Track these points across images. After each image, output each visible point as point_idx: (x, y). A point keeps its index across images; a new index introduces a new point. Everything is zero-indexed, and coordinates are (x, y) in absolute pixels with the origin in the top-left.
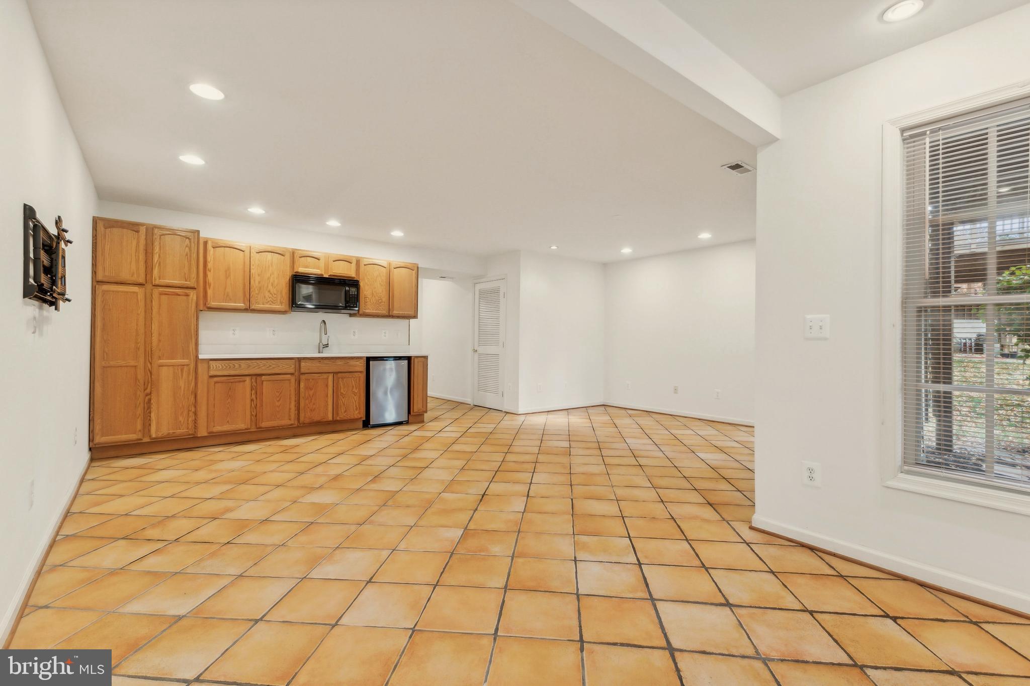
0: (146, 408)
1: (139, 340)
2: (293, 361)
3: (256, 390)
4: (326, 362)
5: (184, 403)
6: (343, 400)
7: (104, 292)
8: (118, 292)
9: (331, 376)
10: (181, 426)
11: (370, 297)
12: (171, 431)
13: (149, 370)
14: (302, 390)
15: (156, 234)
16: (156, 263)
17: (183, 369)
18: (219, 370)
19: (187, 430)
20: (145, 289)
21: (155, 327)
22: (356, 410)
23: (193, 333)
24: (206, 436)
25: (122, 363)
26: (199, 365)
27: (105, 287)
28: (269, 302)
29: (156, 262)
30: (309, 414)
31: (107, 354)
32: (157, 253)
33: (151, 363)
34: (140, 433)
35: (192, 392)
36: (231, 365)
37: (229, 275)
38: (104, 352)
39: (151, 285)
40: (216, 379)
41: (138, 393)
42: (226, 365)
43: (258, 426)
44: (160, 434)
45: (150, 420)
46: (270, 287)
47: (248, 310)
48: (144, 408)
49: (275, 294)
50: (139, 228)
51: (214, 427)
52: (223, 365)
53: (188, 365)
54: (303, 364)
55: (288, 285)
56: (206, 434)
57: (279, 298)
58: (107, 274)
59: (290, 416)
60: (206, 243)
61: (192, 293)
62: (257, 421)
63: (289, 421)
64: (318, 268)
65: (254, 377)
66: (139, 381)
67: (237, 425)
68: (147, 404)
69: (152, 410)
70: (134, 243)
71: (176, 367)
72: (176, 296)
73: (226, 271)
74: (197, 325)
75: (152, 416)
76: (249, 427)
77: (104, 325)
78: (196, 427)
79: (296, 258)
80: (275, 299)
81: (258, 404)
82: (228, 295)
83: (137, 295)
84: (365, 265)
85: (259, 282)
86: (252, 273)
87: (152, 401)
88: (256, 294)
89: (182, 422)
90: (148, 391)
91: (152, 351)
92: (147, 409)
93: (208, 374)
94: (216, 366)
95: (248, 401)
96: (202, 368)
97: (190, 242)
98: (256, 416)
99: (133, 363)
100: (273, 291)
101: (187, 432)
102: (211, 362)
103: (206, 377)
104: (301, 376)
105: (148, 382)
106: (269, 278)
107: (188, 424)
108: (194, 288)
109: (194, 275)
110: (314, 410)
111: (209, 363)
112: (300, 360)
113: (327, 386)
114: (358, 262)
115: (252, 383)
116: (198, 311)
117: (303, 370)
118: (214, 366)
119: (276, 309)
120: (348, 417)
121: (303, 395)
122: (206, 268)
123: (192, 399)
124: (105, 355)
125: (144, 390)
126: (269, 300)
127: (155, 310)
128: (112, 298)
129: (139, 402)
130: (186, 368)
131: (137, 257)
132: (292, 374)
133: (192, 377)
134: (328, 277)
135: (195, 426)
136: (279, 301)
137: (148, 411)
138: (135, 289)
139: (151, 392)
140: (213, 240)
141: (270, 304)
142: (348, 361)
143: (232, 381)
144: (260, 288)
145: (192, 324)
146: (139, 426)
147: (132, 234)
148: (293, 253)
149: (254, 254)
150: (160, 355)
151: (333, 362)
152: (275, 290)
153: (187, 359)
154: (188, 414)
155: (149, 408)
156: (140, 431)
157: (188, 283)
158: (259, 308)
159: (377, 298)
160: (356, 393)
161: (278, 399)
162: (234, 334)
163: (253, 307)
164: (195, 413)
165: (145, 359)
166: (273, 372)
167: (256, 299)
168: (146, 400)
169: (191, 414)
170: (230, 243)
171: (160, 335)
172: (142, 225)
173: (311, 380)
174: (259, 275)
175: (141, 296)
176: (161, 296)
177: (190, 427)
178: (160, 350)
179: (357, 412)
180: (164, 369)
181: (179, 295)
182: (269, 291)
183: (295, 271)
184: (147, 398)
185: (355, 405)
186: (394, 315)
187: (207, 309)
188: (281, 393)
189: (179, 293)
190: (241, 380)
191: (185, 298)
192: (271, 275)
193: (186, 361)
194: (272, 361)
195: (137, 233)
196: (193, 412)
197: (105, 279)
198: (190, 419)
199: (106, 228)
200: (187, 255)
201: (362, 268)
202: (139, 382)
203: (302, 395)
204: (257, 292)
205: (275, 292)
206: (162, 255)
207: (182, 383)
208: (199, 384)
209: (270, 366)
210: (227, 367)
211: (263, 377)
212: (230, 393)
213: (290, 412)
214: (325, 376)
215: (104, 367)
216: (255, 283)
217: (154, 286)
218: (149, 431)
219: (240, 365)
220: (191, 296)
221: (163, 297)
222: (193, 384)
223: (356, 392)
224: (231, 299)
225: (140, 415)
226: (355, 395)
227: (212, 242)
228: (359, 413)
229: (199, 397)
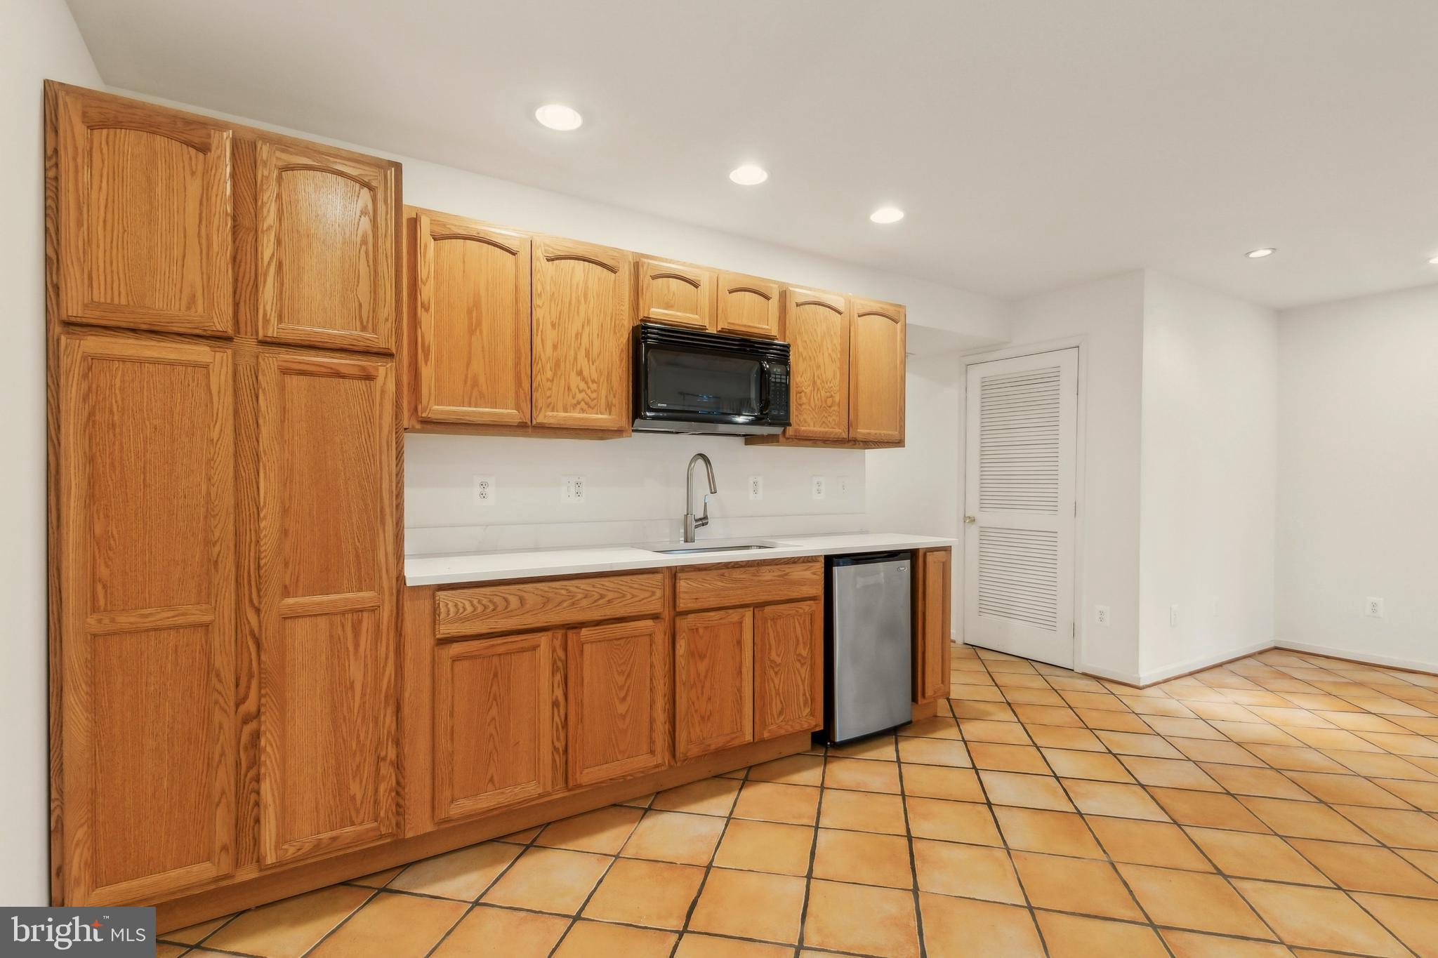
0: (244, 763)
1: (217, 534)
2: (659, 576)
3: (565, 672)
4: (737, 574)
5: (362, 738)
6: (777, 681)
7: (91, 361)
8: (141, 362)
9: (748, 614)
10: (354, 815)
11: (808, 391)
12: (326, 836)
13: (252, 633)
14: (681, 661)
15: (265, 163)
16: (269, 264)
17: (360, 622)
18: (466, 619)
19: (375, 824)
20: (234, 355)
21: (268, 487)
22: (806, 703)
23: (386, 502)
24: (429, 834)
25: (162, 617)
26: (407, 605)
27: (93, 344)
28: (579, 403)
29: (266, 263)
30: (698, 729)
31: (105, 586)
32: (270, 228)
33: (258, 611)
34: (223, 856)
35: (386, 697)
36: (496, 599)
37: (479, 323)
38: (94, 579)
39: (254, 342)
40: (456, 649)
41: (218, 716)
42: (485, 601)
43: (571, 785)
44: (292, 850)
45: (257, 804)
46: (582, 362)
47: (528, 428)
48: (238, 764)
49: (593, 381)
50: (209, 136)
51: (452, 801)
52: (475, 602)
53: (374, 610)
54: (682, 585)
55: (625, 356)
56: (429, 828)
57: (603, 392)
58: (99, 296)
59: (652, 742)
60: (414, 223)
61: (382, 371)
62: (570, 764)
63: (650, 755)
64: (695, 310)
65: (559, 634)
66: (218, 675)
67: (516, 785)
68: (246, 749)
69: (263, 770)
70: (194, 188)
71: (338, 619)
72: (335, 381)
73: (470, 312)
74: (400, 474)
75: (262, 793)
76: (549, 789)
77: (92, 482)
78: (400, 809)
79: (645, 280)
80: (594, 395)
81: (572, 717)
82: (475, 383)
83: (208, 376)
84: (798, 305)
85: (555, 347)
86: (538, 320)
87: (263, 742)
88: (548, 380)
89: (359, 797)
90: (250, 706)
91: (259, 567)
92: (249, 769)
93: (434, 635)
94: (456, 605)
95: (546, 709)
96: (415, 615)
97: (374, 200)
98: (566, 751)
99: (198, 615)
100: (590, 371)
101: (372, 830)
102: (441, 594)
103: (428, 642)
104: (678, 620)
105: (251, 676)
106: (579, 335)
107: (376, 802)
108: (386, 355)
109: (387, 310)
110: (709, 717)
111: (434, 596)
112: (674, 573)
113: (739, 643)
114: (784, 295)
115: (554, 651)
116: (400, 431)
117: (683, 604)
118: (451, 605)
119: (598, 425)
120: (789, 727)
121: (684, 677)
122: (416, 299)
123: (389, 720)
124: (99, 588)
125: (237, 706)
126: (580, 396)
127: (267, 430)
128: (118, 383)
129: (218, 747)
130: (367, 622)
131: (204, 241)
132: (655, 617)
133: (386, 646)
134: (716, 333)
135: (398, 805)
136: (603, 401)
137: (250, 775)
138: (200, 352)
139: (259, 711)
140: (436, 218)
141: (583, 410)
142: (787, 569)
143: (502, 650)
144: (557, 365)
145: (386, 476)
146: (223, 834)
147: (186, 157)
148: (637, 266)
149: (541, 264)
150: (287, 583)
151: (754, 575)
152: (593, 368)
153: (371, 589)
154: (378, 770)
155: (255, 762)
156: (224, 848)
157: (370, 338)
158: (552, 421)
159: (823, 392)
160: (805, 658)
161: (622, 695)
162: (483, 495)
163: (540, 418)
164: (398, 766)
165: (237, 595)
166: (608, 612)
167: (548, 393)
168: (245, 738)
169: (386, 769)
170: (479, 227)
171: (285, 511)
172: (221, 126)
173: (701, 631)
174: (553, 326)
175: (220, 376)
176: (287, 378)
177: (382, 814)
178: (286, 564)
179: (808, 710)
180: (301, 629)
181: (343, 376)
182: (580, 373)
183: (641, 317)
184: (248, 729)
185: (801, 692)
186: (859, 437)
187: (418, 426)
188: (629, 675)
189: (343, 370)
190: (525, 644)
191: (361, 385)
192: (583, 326)
193: (367, 595)
194: (605, 581)
195: (201, 155)
196: (392, 763)
197: (92, 316)
198: (382, 788)
199: (91, 128)
200: (364, 242)
201: (792, 311)
202: (220, 681)
203: (681, 676)
204: (549, 374)
205: (595, 376)
206: (285, 239)
207: (356, 672)
208: (409, 666)
209: (602, 596)
210: (485, 607)
211: (584, 631)
212: (495, 688)
213: (651, 730)
214: (734, 616)
215: (95, 636)
216: (545, 351)
217: (263, 343)
218: (256, 841)
219: (522, 600)
220: (380, 380)
221: (293, 382)
222: (390, 669)
223: (805, 655)
224: (482, 395)
225: (223, 792)
226: (802, 665)
227: (433, 222)
228: (812, 714)
229: (406, 710)
